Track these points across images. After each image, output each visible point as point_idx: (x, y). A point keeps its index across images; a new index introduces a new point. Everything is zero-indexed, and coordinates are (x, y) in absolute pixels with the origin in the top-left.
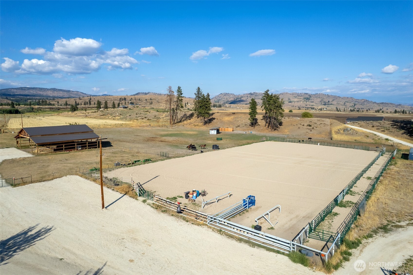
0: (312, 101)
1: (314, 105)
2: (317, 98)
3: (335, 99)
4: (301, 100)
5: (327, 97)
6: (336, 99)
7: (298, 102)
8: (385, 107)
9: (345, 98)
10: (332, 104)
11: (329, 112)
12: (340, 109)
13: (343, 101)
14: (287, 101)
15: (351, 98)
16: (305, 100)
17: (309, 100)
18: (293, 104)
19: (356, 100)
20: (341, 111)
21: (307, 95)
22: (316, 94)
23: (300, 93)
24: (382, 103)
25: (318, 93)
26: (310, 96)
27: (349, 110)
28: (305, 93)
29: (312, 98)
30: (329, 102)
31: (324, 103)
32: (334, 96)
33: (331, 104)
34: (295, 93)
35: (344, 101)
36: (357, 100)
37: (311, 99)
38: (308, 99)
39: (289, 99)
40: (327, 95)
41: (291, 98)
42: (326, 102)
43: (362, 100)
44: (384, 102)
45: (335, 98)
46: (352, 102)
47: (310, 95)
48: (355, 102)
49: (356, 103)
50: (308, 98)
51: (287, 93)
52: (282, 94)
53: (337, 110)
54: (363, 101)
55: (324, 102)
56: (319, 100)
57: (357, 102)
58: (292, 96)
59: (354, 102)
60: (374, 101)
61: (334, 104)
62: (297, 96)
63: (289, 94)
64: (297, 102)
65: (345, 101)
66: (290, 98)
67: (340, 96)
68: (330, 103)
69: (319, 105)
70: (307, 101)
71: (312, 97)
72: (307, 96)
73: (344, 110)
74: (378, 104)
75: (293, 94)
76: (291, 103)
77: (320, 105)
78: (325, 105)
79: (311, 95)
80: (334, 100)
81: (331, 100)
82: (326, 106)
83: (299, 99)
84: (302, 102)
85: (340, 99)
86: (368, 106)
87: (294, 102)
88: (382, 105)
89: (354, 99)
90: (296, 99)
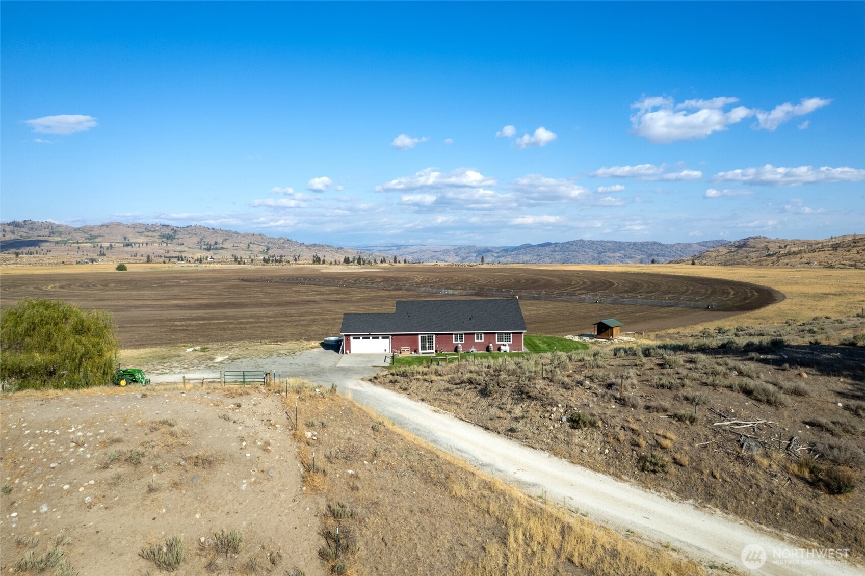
0: (180, 241)
1: (184, 251)
2: (190, 235)
3: (228, 238)
4: (156, 239)
5: (212, 233)
6: (230, 238)
7: (147, 244)
8: (320, 253)
9: (248, 235)
10: (224, 248)
11: (220, 265)
12: (241, 258)
13: (244, 242)
14: (121, 243)
15: (260, 235)
16: (164, 240)
17: (174, 241)
18: (135, 249)
19: (269, 240)
20: (244, 263)
21: (167, 230)
22: (188, 227)
23: (152, 225)
24: (314, 245)
25: (193, 225)
26: (176, 231)
27: (260, 260)
28: (163, 225)
29: (180, 235)
30: (216, 243)
31: (206, 247)
32: (226, 231)
33: (222, 248)
34: (140, 224)
35: (248, 241)
36: (271, 238)
37: (176, 237)
38: (169, 238)
39: (125, 238)
40: (212, 229)
41: (130, 236)
42: (211, 245)
43: (280, 238)
44: (317, 243)
45: (229, 235)
46: (263, 244)
47: (173, 229)
48: (268, 243)
49: (270, 245)
50: (170, 234)
51: (119, 224)
52: (107, 226)
53: (237, 261)
54: (282, 241)
55: (206, 243)
56: (195, 239)
57: (271, 242)
58: (132, 230)
59: (266, 244)
60: (300, 242)
61: (227, 249)
62: (144, 231)
63: (124, 225)
64: (145, 245)
65: (249, 241)
66: (126, 236)
67: (238, 231)
68: (218, 246)
69: (195, 250)
70: (169, 241)
71: (180, 233)
72: (168, 232)
73: (251, 261)
74: (307, 246)
75: (134, 226)
76: (129, 248)
77: (199, 251)
78: (209, 250)
79: (177, 229)
80: (226, 239)
81: (220, 240)
82: (211, 253)
83: (149, 238)
84: (157, 245)
85: (239, 237)
86: (291, 250)
87: (137, 245)
88: (315, 249)
89: (265, 238)
90: (142, 237)
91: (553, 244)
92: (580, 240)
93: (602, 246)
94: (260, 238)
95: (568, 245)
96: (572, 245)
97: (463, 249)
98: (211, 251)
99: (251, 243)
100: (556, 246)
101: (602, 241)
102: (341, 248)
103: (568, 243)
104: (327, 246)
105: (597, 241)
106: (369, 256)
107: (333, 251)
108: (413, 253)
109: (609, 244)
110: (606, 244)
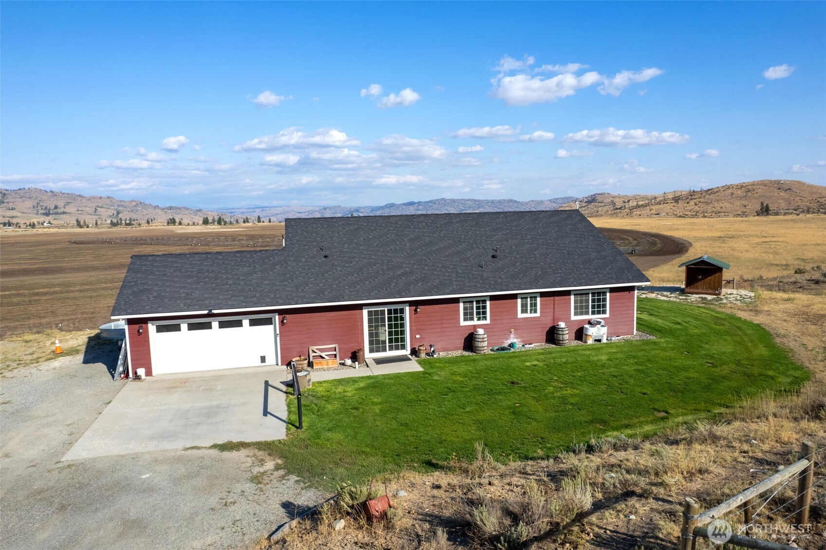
0: (11, 206)
1: (14, 217)
2: (24, 198)
3: (70, 201)
5: (51, 196)
6: (73, 201)
8: (177, 216)
9: (94, 198)
10: (66, 213)
11: (57, 230)
12: (85, 222)
13: (90, 205)
15: (108, 197)
17: (2, 205)
19: (119, 203)
20: (88, 227)
24: (170, 208)
25: (28, 188)
27: (108, 224)
29: (10, 199)
30: (56, 207)
31: (44, 211)
32: (68, 194)
33: (64, 213)
35: (94, 205)
36: (121, 201)
37: (5, 201)
40: (51, 191)
42: (50, 209)
43: (132, 201)
44: (174, 205)
45: (71, 198)
46: (112, 207)
48: (119, 206)
49: (120, 208)
53: (79, 225)
54: (134, 204)
55: (44, 208)
56: (31, 203)
57: (122, 206)
59: (116, 207)
60: (155, 204)
61: (69, 213)
65: (96, 204)
67: (83, 194)
68: (59, 211)
69: (29, 215)
73: (96, 224)
74: (163, 209)
77: (34, 215)
78: (46, 214)
80: (68, 203)
81: (61, 204)
82: (50, 218)
85: (84, 200)
86: (145, 212)
88: (171, 211)
89: (114, 201)
91: (417, 203)
92: (442, 199)
93: (462, 204)
94: (108, 201)
95: (431, 204)
96: (435, 203)
97: (328, 210)
98: (51, 216)
99: (98, 206)
100: (419, 205)
101: (463, 199)
102: (200, 210)
103: (430, 202)
104: (184, 208)
105: (458, 200)
106: (231, 218)
107: (191, 214)
108: (277, 214)
109: (469, 202)
110: (466, 202)
